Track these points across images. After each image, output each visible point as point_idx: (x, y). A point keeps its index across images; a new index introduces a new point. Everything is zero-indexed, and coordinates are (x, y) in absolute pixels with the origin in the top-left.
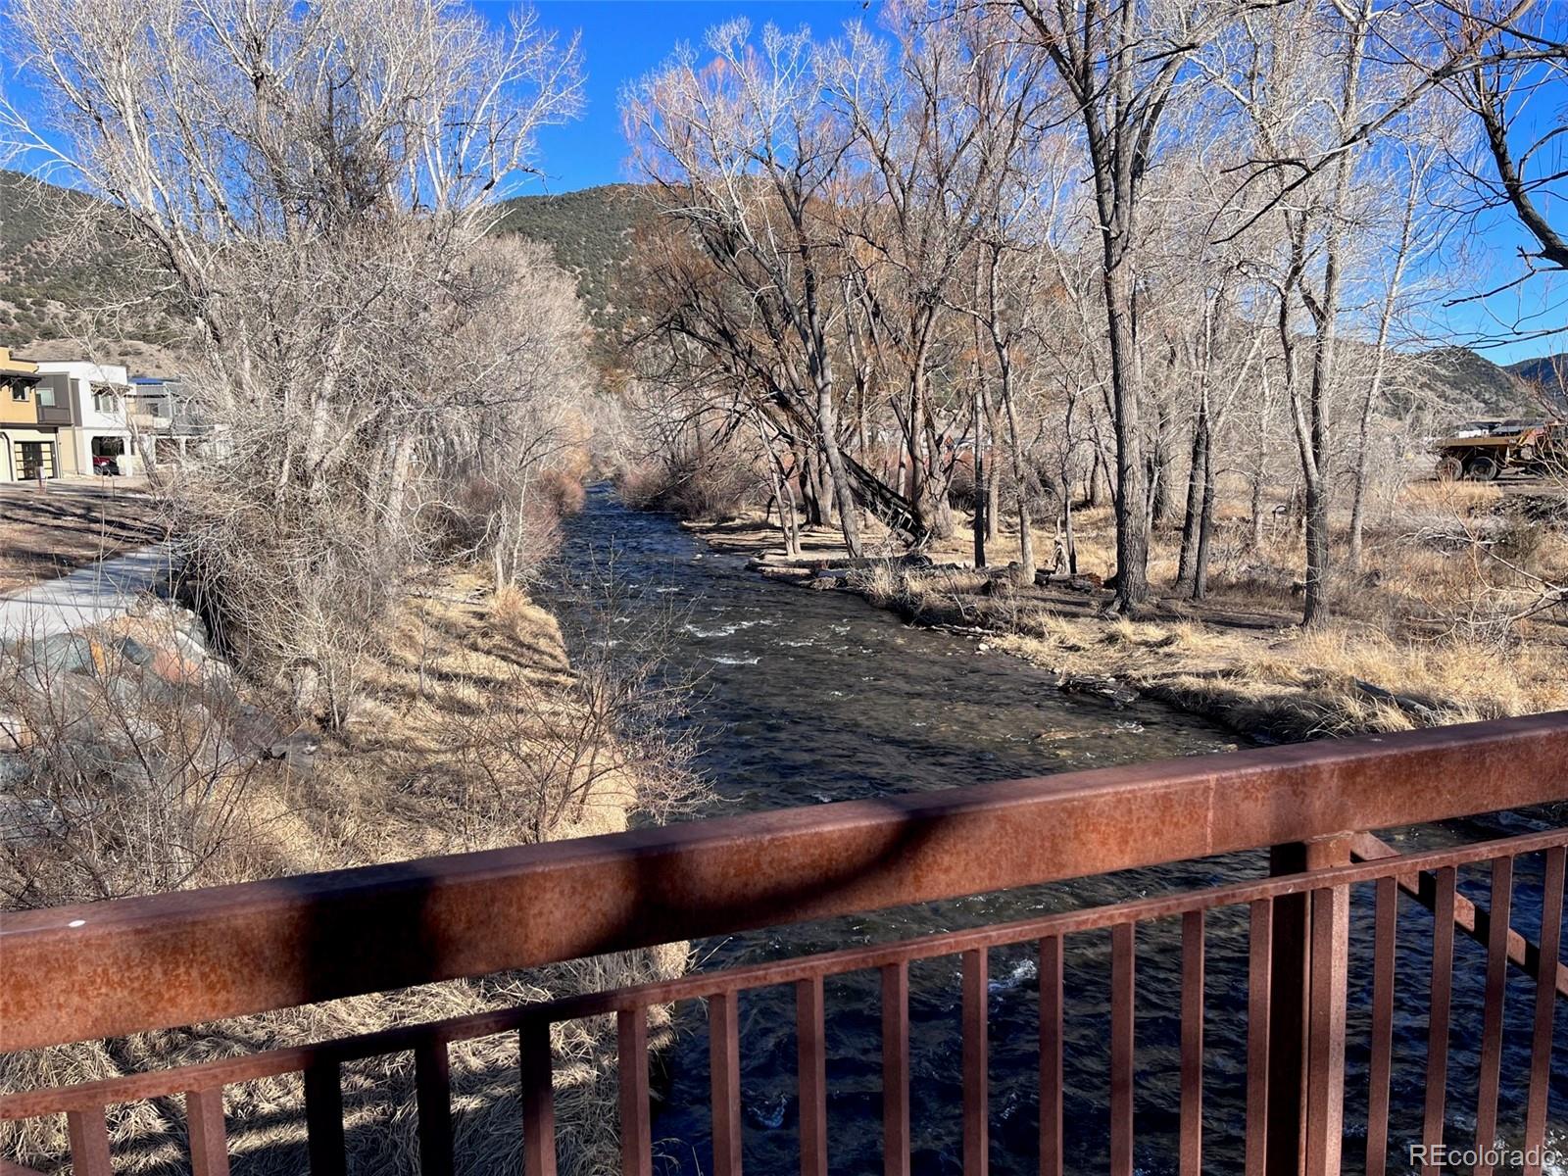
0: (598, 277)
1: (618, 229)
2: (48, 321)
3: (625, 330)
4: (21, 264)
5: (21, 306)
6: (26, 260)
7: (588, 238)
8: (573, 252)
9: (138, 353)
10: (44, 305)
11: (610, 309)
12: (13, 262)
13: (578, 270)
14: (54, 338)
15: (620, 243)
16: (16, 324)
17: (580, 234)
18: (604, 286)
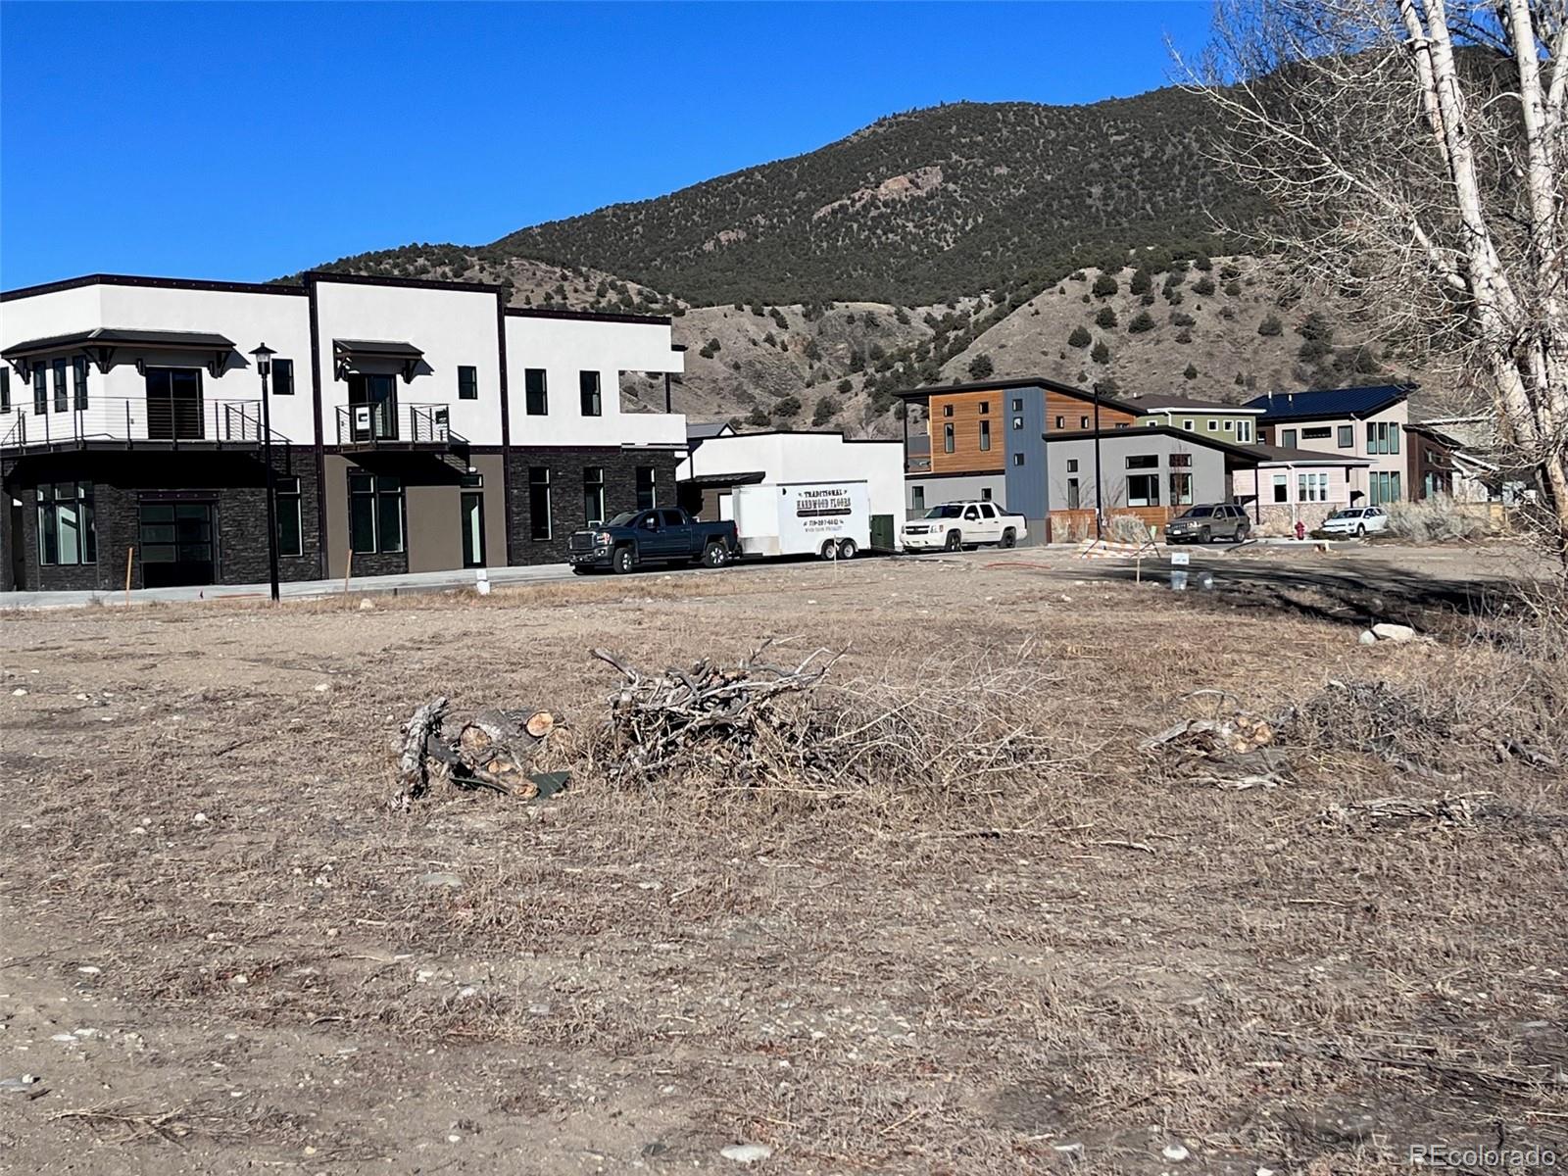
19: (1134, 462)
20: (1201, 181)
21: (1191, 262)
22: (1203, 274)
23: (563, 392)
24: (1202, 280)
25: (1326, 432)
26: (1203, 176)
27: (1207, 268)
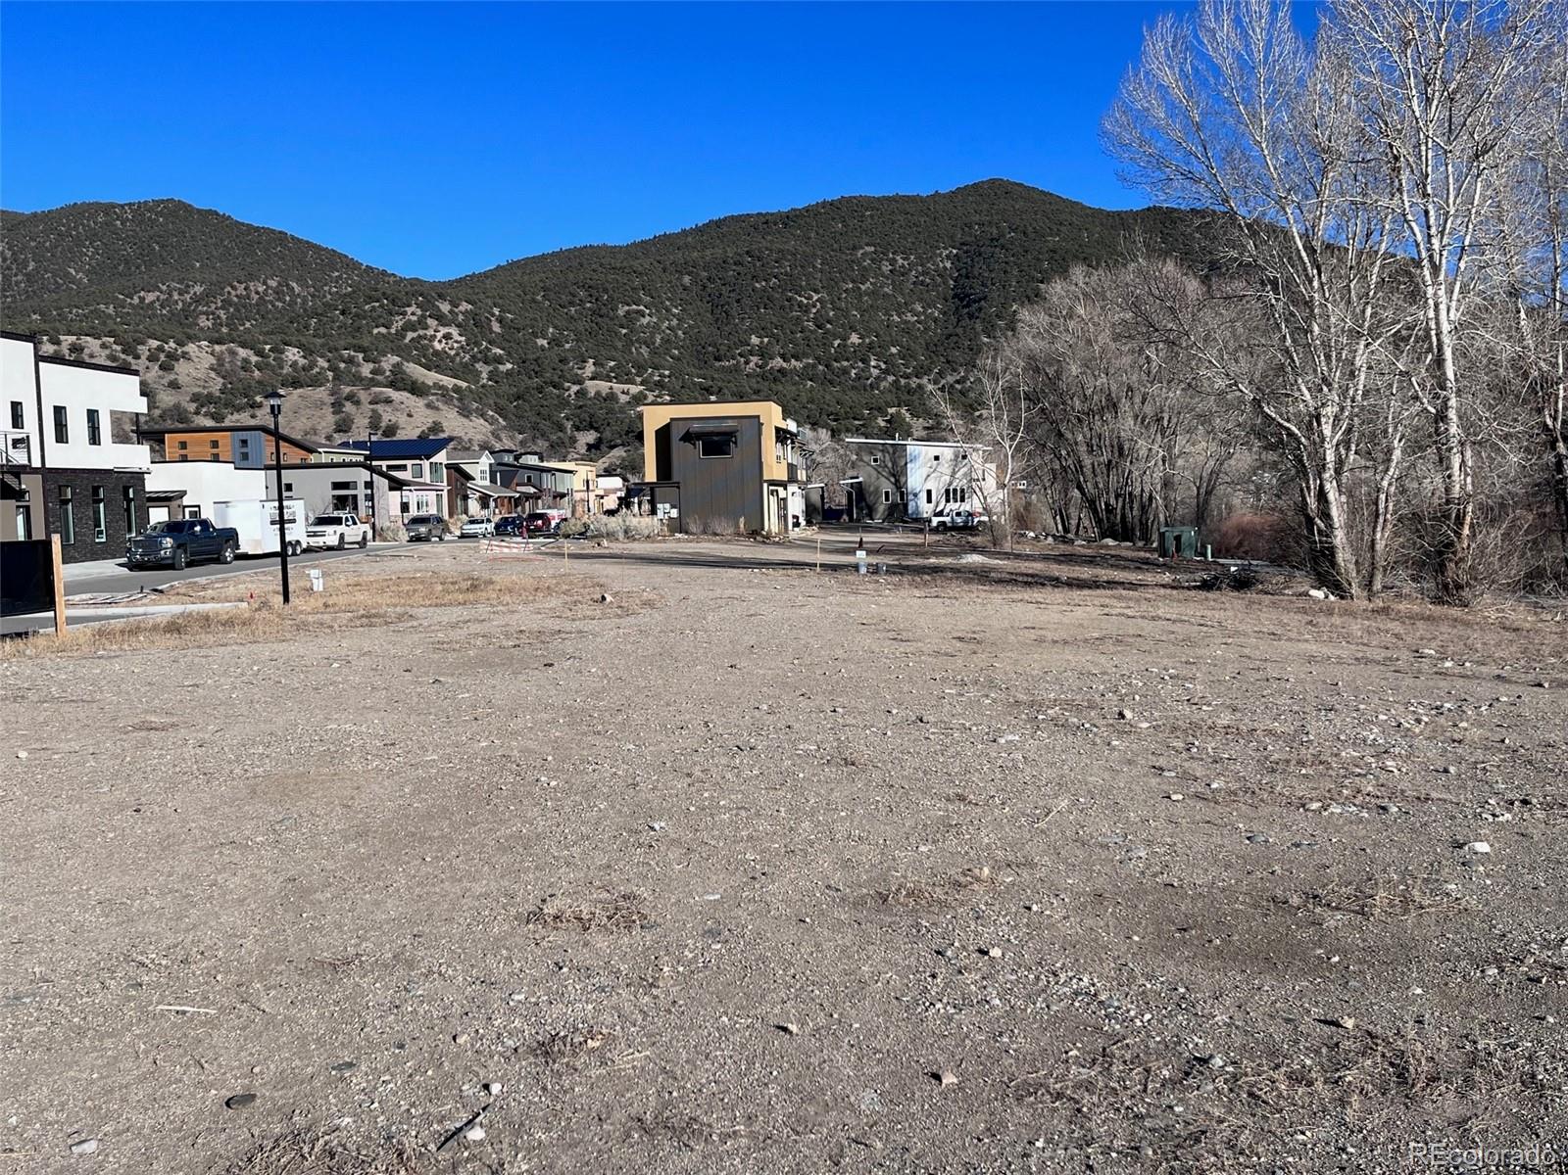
0: (838, 305)
1: (855, 248)
2: (287, 370)
3: (873, 363)
4: (222, 308)
5: (260, 353)
6: (227, 303)
7: (824, 259)
8: (809, 276)
9: (388, 401)
10: (282, 352)
11: (854, 339)
12: (213, 306)
13: (815, 298)
14: (302, 386)
15: (859, 264)
16: (257, 373)
17: (815, 255)
18: (846, 313)
19: (337, 486)
20: (14, 279)
21: (45, 338)
22: (55, 347)
23: (77, 426)
24: (55, 351)
25: (403, 468)
26: (16, 275)
27: (58, 343)
